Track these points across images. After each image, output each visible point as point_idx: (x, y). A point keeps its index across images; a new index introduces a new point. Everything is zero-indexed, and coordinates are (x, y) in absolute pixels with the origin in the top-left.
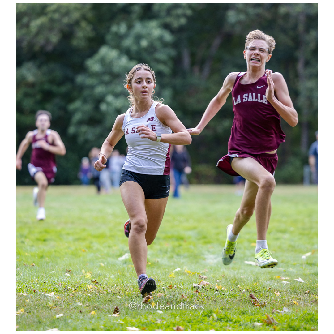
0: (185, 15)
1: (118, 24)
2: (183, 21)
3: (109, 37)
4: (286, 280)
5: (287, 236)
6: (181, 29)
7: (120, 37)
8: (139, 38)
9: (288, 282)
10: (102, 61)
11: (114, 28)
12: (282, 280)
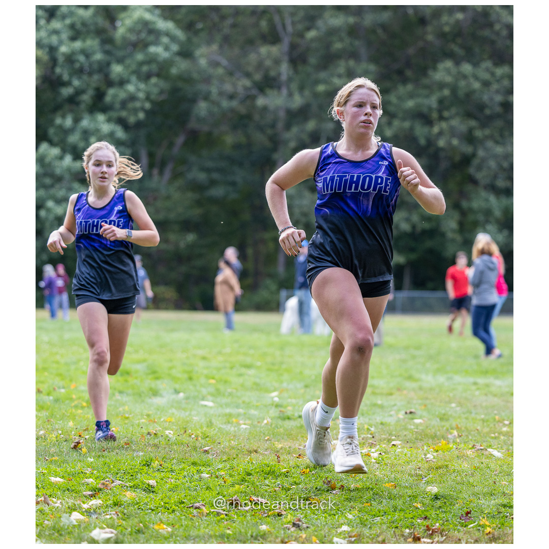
0: (143, 109)
1: (63, 116)
2: (141, 115)
4: (245, 424)
5: (252, 372)
6: (139, 125)
7: (66, 132)
9: (247, 426)
11: (58, 121)
12: (240, 425)
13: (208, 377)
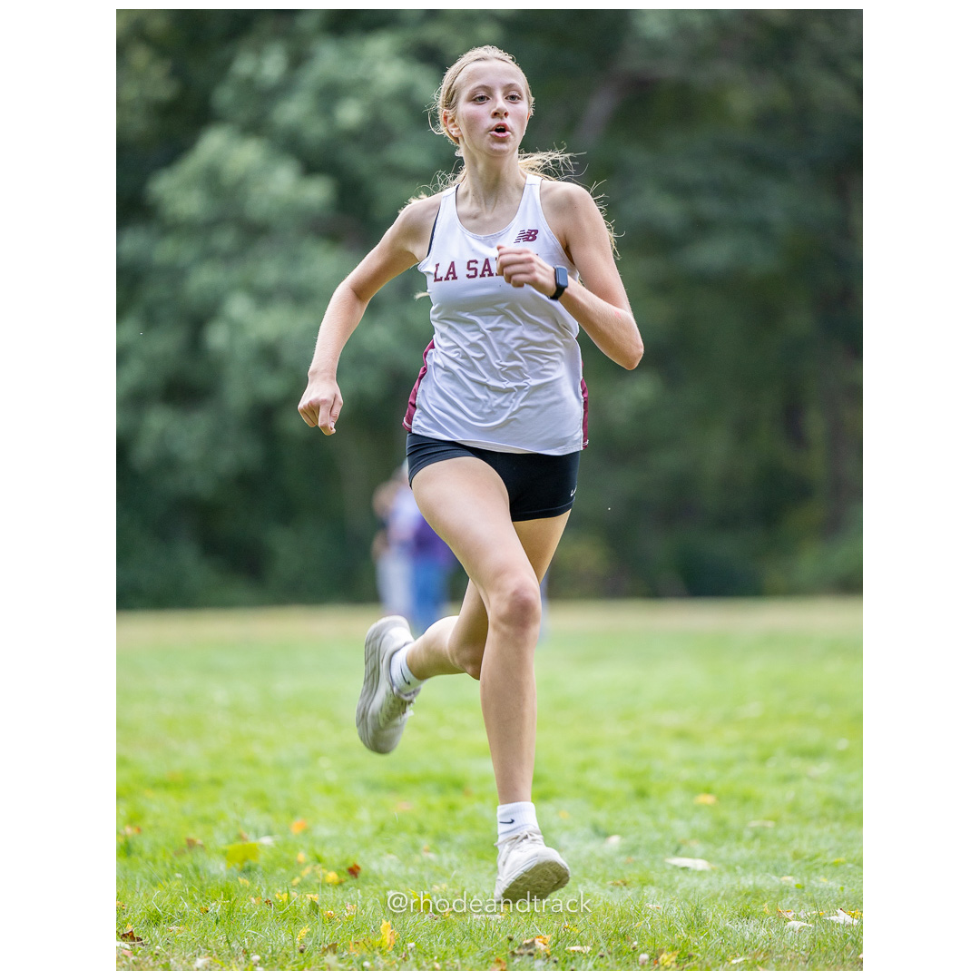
1: (259, 52)
3: (224, 96)
7: (266, 96)
8: (330, 94)
9: (804, 924)
10: (212, 179)
11: (244, 65)
13: (692, 789)
